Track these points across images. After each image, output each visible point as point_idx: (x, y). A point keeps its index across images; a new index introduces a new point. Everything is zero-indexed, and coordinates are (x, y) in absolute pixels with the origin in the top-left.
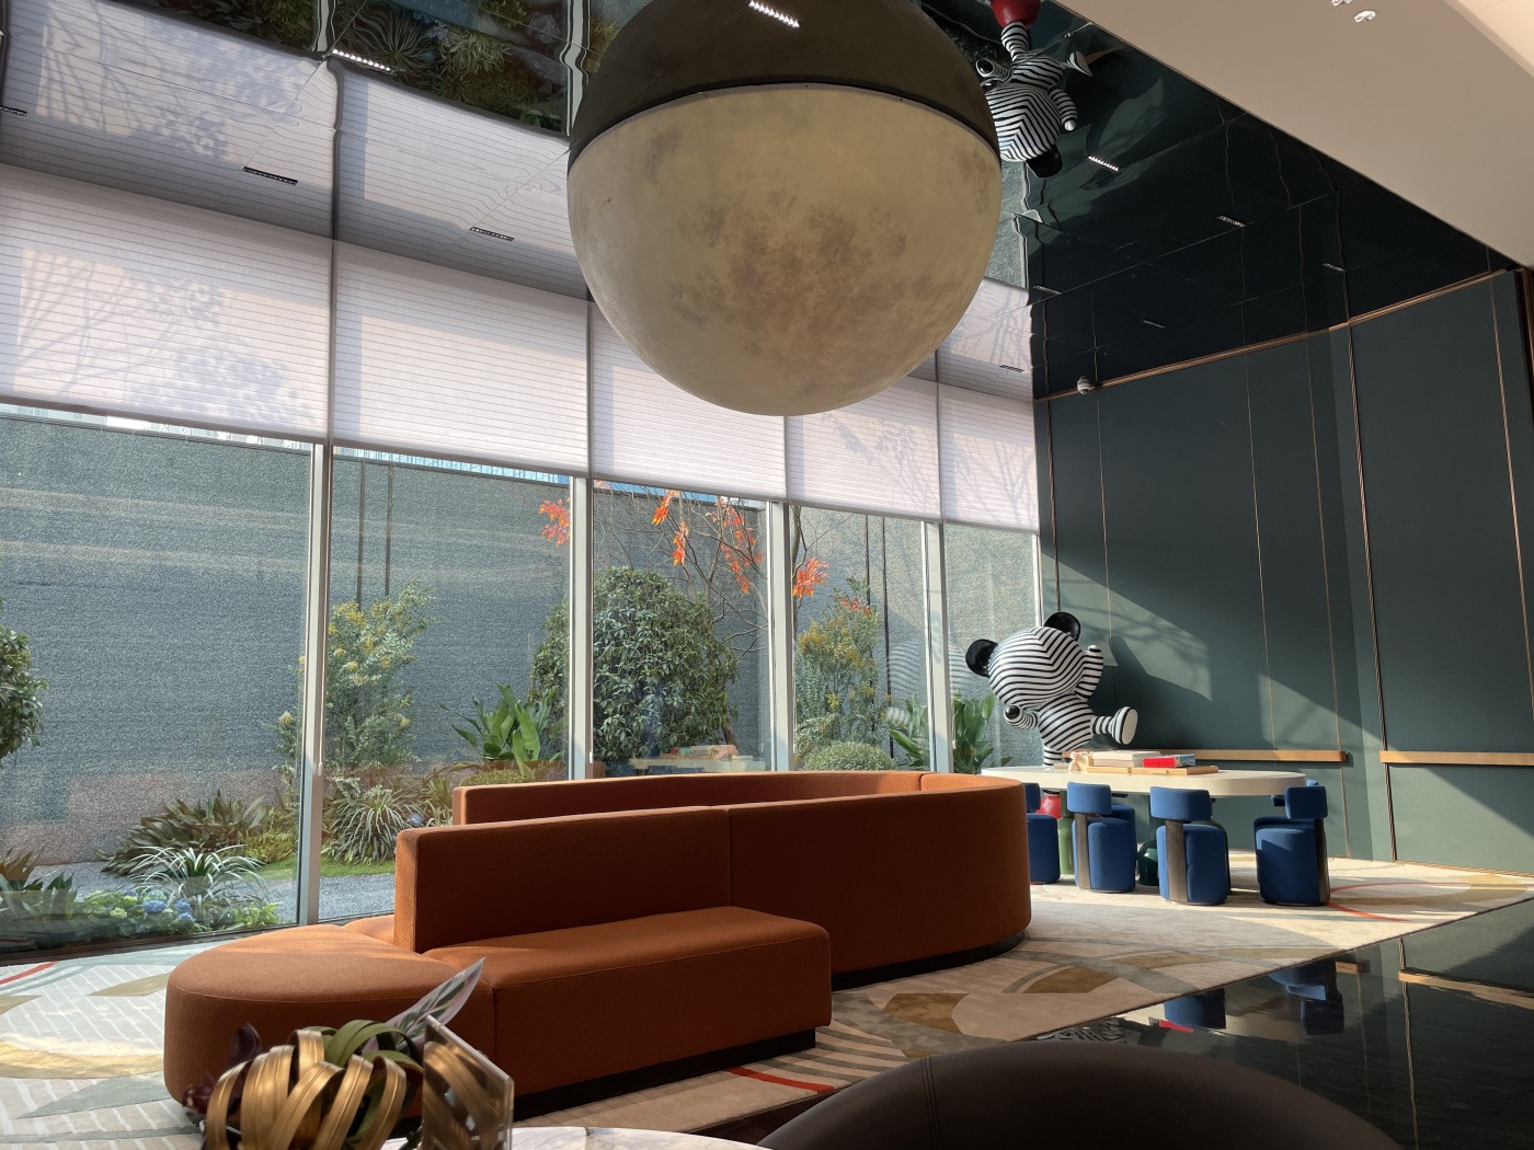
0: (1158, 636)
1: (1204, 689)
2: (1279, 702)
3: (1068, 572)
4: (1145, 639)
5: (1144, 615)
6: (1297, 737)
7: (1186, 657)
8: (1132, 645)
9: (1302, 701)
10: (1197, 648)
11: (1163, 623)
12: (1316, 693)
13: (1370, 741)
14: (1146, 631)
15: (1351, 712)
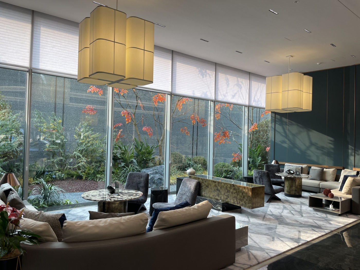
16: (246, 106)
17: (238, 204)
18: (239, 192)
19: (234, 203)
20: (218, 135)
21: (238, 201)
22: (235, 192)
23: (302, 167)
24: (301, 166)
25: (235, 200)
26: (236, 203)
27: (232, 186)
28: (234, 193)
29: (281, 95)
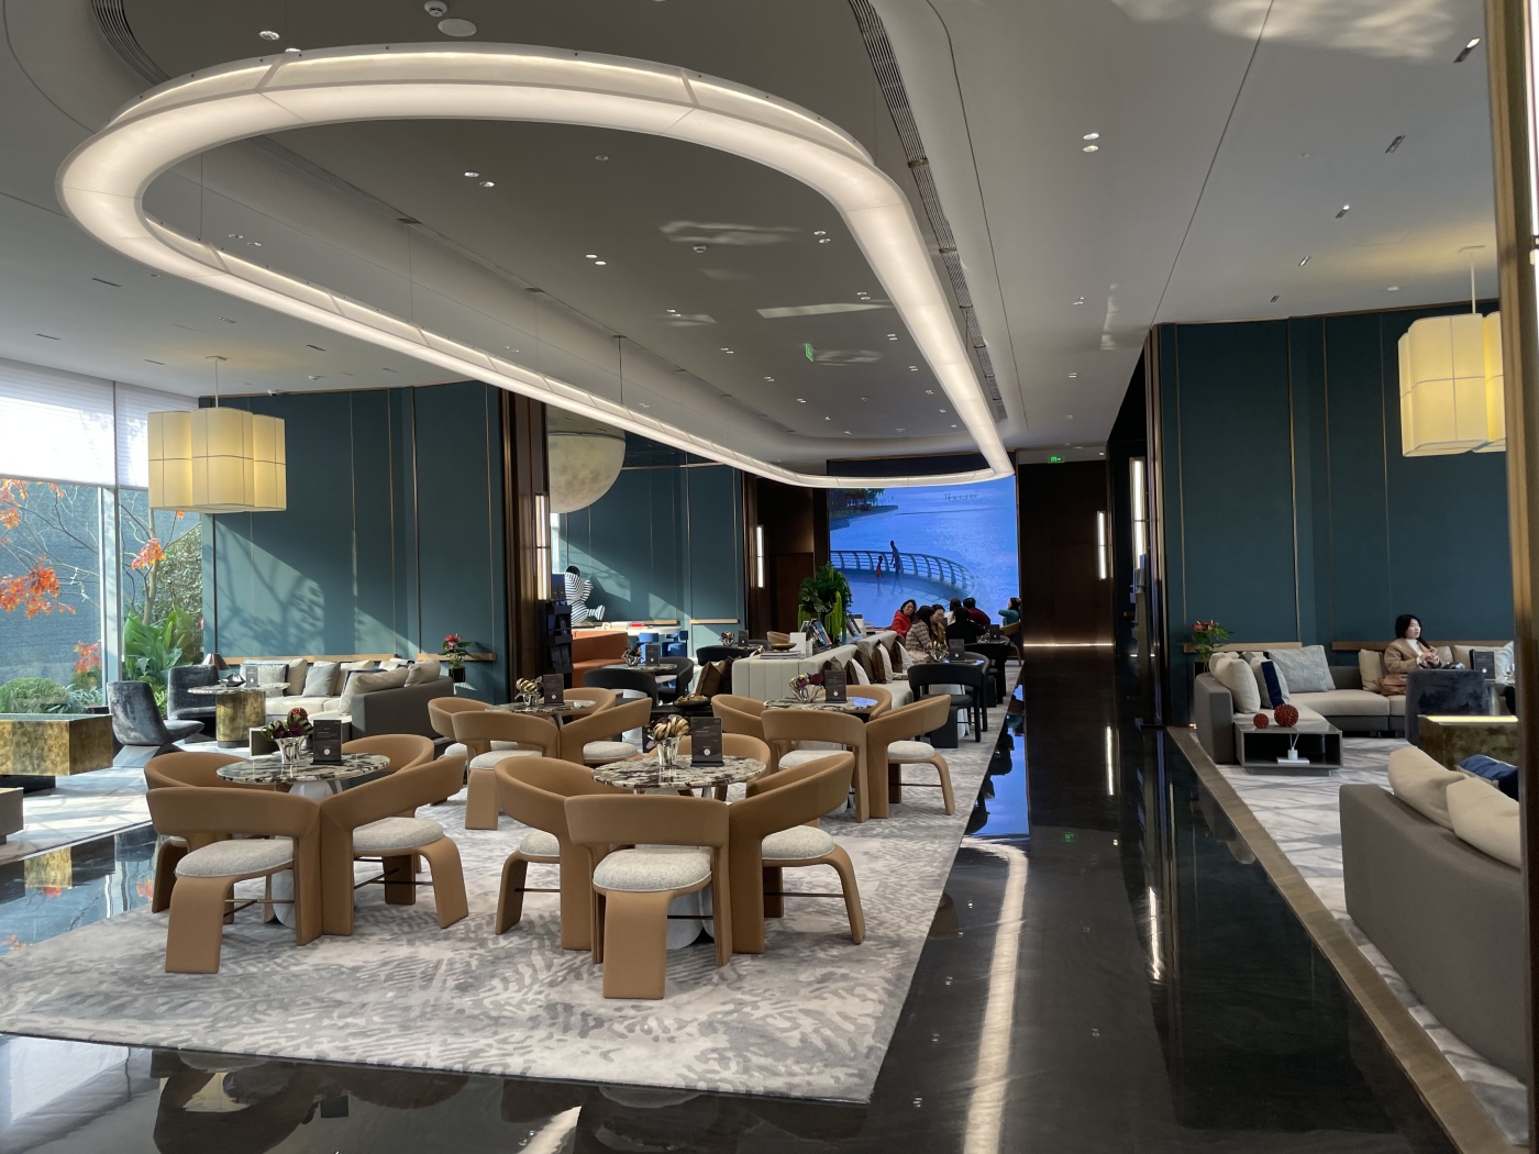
0: (610, 576)
1: (628, 598)
2: (656, 603)
3: (572, 548)
4: (604, 578)
5: (605, 568)
6: (661, 616)
7: (620, 585)
8: (599, 579)
9: (663, 602)
10: (627, 582)
11: (613, 572)
12: (669, 600)
13: (686, 616)
14: (606, 575)
15: (680, 607)
16: (108, 488)
17: (34, 770)
18: (36, 739)
19: (24, 770)
20: (17, 585)
21: (36, 762)
22: (26, 740)
23: (287, 666)
24: (286, 662)
25: (27, 763)
26: (30, 768)
27: (18, 726)
28: (25, 744)
29: (189, 466)
